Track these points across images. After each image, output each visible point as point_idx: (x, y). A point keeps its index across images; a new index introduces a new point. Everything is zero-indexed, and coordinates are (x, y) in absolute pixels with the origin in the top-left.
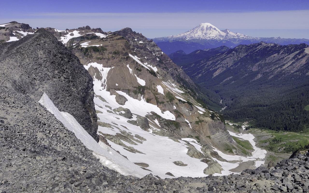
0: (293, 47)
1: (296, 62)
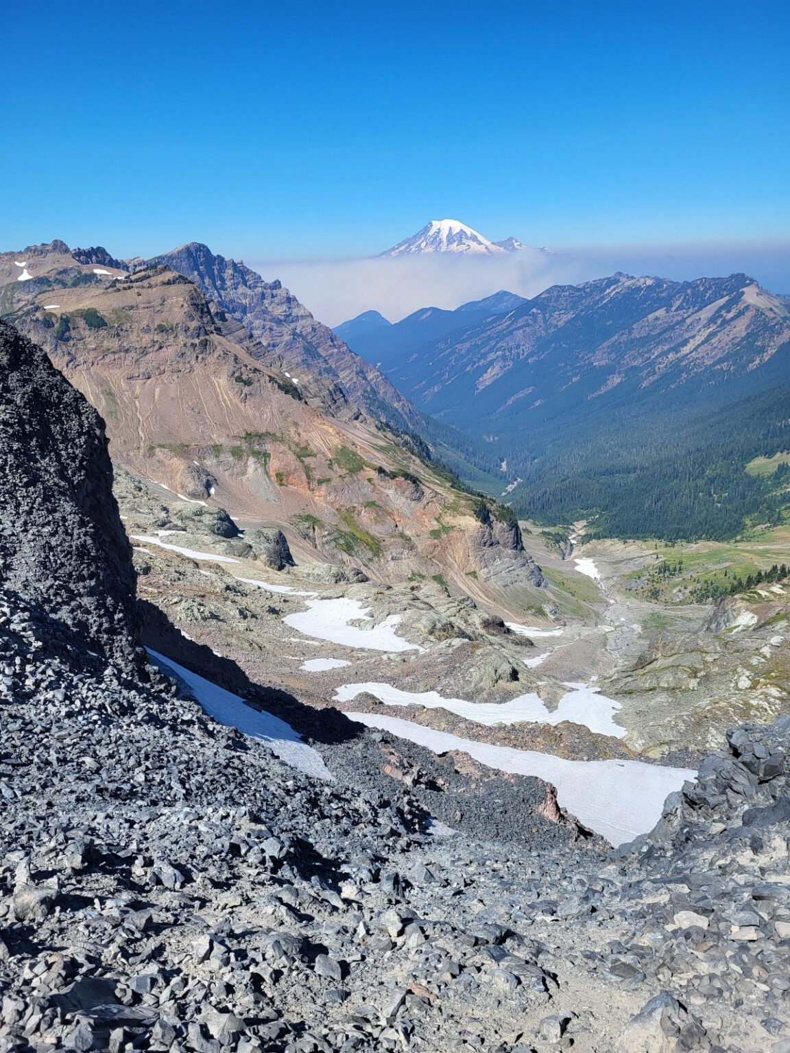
0: (710, 288)
1: (719, 331)
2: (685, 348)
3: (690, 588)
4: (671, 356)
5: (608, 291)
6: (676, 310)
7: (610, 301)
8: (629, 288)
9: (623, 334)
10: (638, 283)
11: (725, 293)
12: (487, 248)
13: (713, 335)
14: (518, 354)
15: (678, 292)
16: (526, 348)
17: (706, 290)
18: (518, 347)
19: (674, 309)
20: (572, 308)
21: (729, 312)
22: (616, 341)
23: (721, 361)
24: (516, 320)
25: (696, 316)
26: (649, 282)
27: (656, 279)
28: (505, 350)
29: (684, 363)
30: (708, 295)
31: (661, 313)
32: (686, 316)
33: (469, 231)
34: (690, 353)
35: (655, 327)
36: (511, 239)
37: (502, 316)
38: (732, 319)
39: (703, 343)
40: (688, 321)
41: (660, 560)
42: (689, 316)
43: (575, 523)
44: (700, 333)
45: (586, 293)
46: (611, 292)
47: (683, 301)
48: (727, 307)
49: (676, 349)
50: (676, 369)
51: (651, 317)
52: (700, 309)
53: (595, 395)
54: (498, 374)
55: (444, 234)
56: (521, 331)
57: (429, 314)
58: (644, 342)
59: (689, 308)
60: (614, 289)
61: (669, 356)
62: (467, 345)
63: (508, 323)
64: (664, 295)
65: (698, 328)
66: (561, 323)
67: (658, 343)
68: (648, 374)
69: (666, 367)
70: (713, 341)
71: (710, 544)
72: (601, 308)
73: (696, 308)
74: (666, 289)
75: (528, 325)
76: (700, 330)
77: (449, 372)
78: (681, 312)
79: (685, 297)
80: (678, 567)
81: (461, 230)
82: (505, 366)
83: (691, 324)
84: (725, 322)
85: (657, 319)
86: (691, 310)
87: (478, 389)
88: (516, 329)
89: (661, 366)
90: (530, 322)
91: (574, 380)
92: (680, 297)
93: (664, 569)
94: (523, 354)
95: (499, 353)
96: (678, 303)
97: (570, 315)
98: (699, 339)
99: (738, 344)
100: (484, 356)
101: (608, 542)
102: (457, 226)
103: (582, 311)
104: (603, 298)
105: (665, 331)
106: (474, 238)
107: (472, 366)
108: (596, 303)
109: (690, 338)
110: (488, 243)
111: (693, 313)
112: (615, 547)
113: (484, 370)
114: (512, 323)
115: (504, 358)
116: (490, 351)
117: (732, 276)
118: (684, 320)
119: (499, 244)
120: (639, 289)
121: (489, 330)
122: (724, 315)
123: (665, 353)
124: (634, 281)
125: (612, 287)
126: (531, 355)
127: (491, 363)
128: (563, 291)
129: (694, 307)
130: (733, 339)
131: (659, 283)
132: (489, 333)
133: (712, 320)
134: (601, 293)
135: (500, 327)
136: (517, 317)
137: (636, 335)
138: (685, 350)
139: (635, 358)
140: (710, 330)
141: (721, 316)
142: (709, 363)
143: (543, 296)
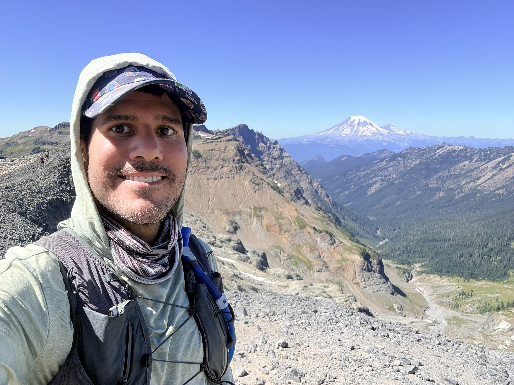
0: (494, 152)
1: (498, 174)
2: (479, 181)
3: (476, 305)
4: (471, 184)
5: (438, 151)
6: (475, 162)
7: (439, 156)
8: (449, 150)
9: (445, 172)
10: (454, 148)
11: (502, 155)
12: (377, 129)
13: (495, 175)
14: (389, 179)
15: (476, 153)
16: (394, 176)
17: (491, 153)
18: (390, 175)
19: (473, 161)
20: (419, 158)
21: (503, 164)
22: (441, 175)
23: (499, 189)
24: (389, 163)
25: (486, 165)
26: (460, 148)
27: (464, 146)
28: (383, 176)
29: (478, 189)
30: (492, 156)
31: (467, 163)
32: (480, 165)
33: (368, 121)
34: (482, 184)
35: (462, 170)
36: (389, 125)
37: (382, 160)
38: (506, 168)
39: (489, 179)
40: (481, 168)
41: (460, 288)
42: (482, 165)
43: (415, 264)
44: (488, 174)
45: (427, 152)
46: (440, 152)
47: (479, 158)
48: (503, 162)
49: (474, 181)
50: (474, 192)
51: (461, 165)
52: (488, 162)
53: (429, 201)
54: (378, 188)
55: (356, 123)
56: (392, 168)
57: (346, 158)
58: (456, 177)
59: (482, 161)
60: (442, 150)
61: (470, 185)
62: (364, 173)
63: (385, 164)
64: (468, 154)
65: (487, 171)
66: (412, 166)
67: (464, 178)
68: (459, 193)
69: (468, 190)
70: (495, 178)
71: (489, 283)
72: (434, 159)
73: (486, 162)
74: (470, 151)
75: (395, 165)
76: (488, 173)
77: (354, 186)
78: (477, 163)
79: (480, 156)
80: (470, 293)
81: (365, 121)
82: (382, 184)
83: (483, 169)
84: (501, 169)
85: (464, 166)
86: (483, 163)
87: (367, 194)
88: (389, 167)
89: (466, 189)
90: (396, 164)
91: (418, 193)
92: (477, 156)
93: (463, 293)
94: (392, 179)
95: (380, 178)
96: (476, 159)
97: (418, 162)
98: (487, 177)
99: (509, 181)
100: (371, 179)
101: (432, 276)
102: (362, 118)
103: (424, 160)
104: (435, 154)
105: (468, 172)
106: (371, 124)
107: (366, 183)
108: (432, 156)
109: (482, 176)
110: (378, 127)
111: (484, 164)
112: (436, 279)
113: (372, 185)
114: (387, 164)
115: (382, 180)
116: (375, 177)
117: (506, 147)
118: (479, 167)
119: (383, 127)
120: (454, 151)
121: (375, 166)
122: (501, 166)
123: (468, 183)
124: (452, 147)
125: (441, 149)
126: (396, 179)
127: (375, 182)
128: (414, 150)
129: (485, 161)
130: (506, 178)
131: (466, 149)
132: (375, 168)
133: (495, 168)
134: (434, 152)
135: (381, 166)
136: (390, 161)
137: (452, 173)
138: (479, 182)
139: (451, 184)
140: (493, 173)
141: (500, 166)
142: (492, 189)
143: (404, 152)
